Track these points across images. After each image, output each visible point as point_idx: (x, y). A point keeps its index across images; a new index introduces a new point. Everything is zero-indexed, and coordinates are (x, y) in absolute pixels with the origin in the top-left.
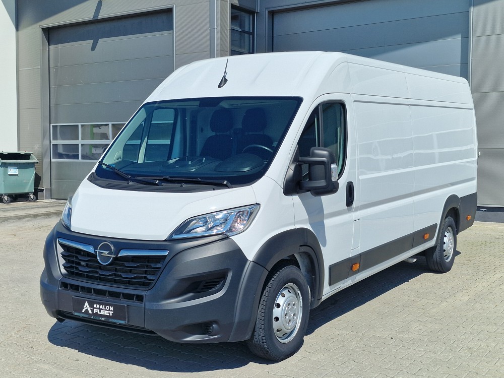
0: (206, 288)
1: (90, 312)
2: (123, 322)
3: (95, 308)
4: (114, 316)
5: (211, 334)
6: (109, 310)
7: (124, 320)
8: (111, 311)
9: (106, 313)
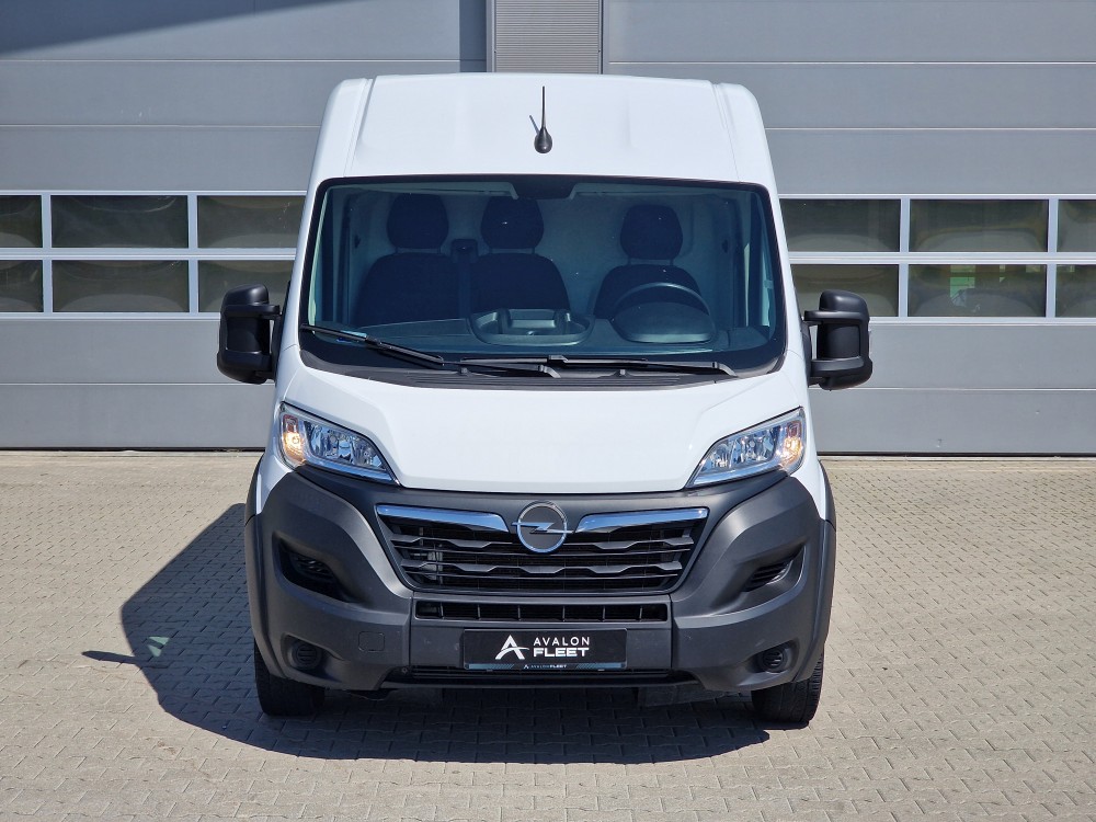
0: (761, 580)
1: (521, 657)
2: (617, 666)
3: (537, 646)
4: (589, 657)
5: (778, 669)
6: (580, 645)
7: (621, 659)
8: (585, 645)
9: (571, 652)
